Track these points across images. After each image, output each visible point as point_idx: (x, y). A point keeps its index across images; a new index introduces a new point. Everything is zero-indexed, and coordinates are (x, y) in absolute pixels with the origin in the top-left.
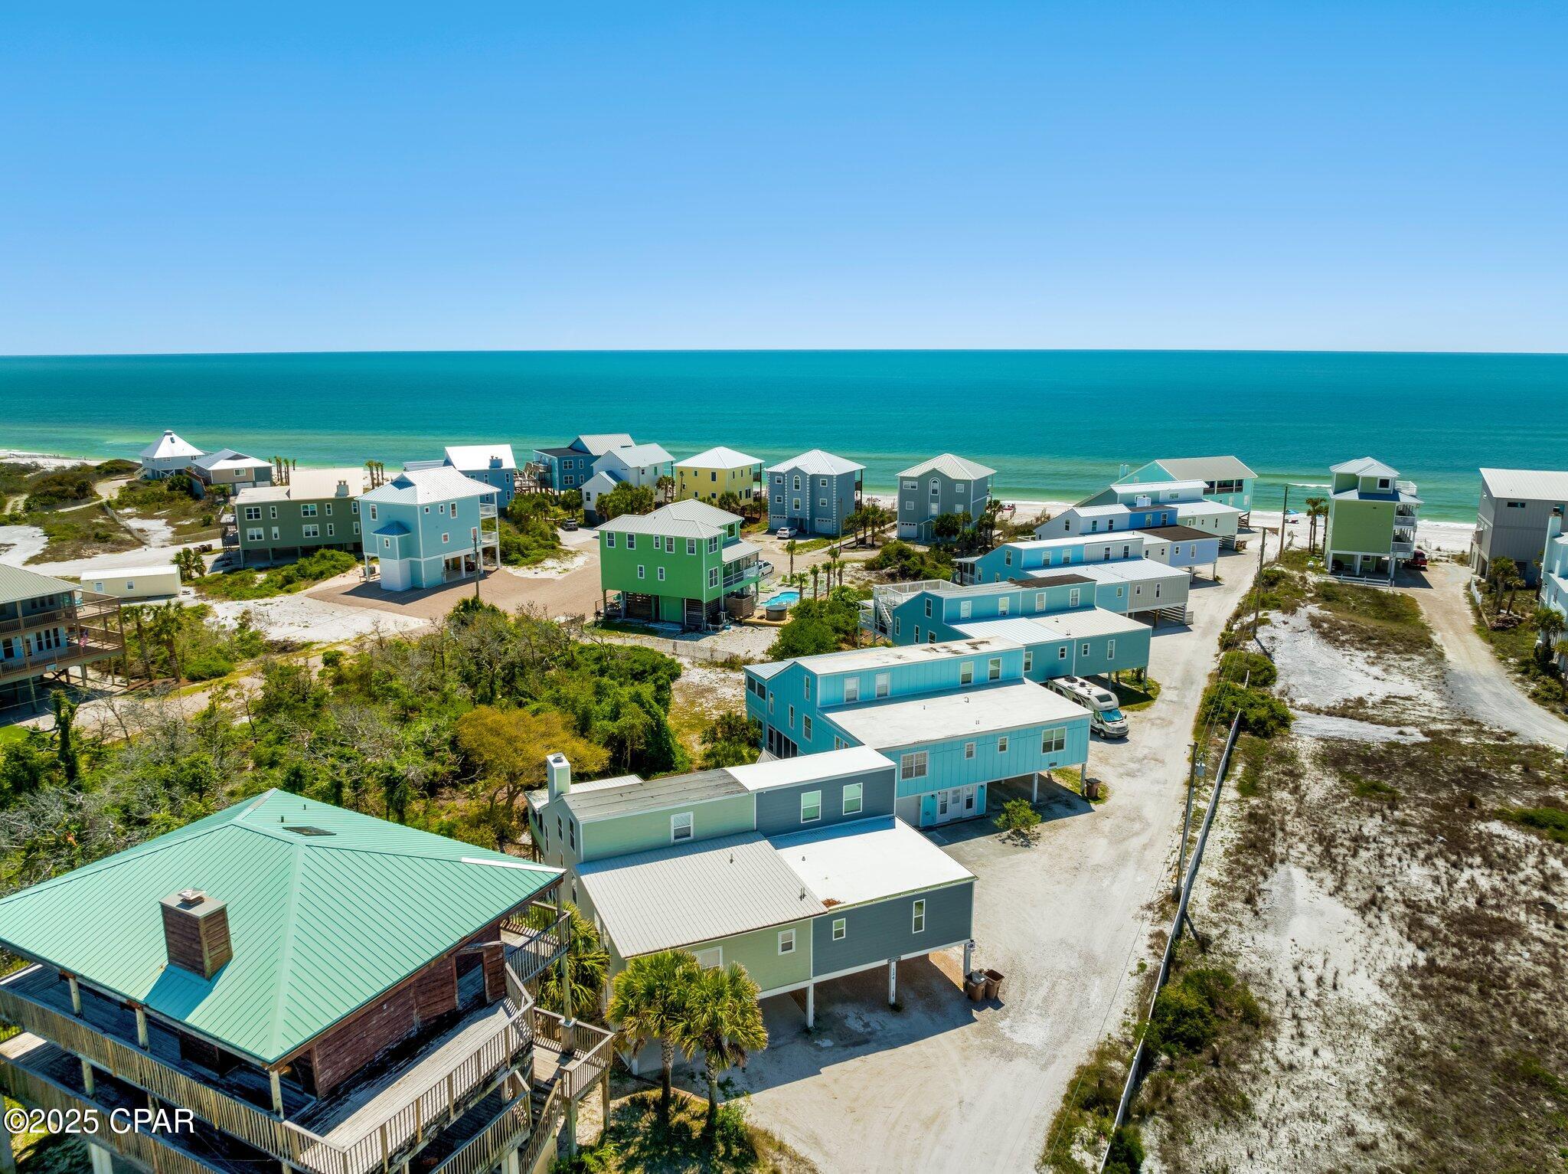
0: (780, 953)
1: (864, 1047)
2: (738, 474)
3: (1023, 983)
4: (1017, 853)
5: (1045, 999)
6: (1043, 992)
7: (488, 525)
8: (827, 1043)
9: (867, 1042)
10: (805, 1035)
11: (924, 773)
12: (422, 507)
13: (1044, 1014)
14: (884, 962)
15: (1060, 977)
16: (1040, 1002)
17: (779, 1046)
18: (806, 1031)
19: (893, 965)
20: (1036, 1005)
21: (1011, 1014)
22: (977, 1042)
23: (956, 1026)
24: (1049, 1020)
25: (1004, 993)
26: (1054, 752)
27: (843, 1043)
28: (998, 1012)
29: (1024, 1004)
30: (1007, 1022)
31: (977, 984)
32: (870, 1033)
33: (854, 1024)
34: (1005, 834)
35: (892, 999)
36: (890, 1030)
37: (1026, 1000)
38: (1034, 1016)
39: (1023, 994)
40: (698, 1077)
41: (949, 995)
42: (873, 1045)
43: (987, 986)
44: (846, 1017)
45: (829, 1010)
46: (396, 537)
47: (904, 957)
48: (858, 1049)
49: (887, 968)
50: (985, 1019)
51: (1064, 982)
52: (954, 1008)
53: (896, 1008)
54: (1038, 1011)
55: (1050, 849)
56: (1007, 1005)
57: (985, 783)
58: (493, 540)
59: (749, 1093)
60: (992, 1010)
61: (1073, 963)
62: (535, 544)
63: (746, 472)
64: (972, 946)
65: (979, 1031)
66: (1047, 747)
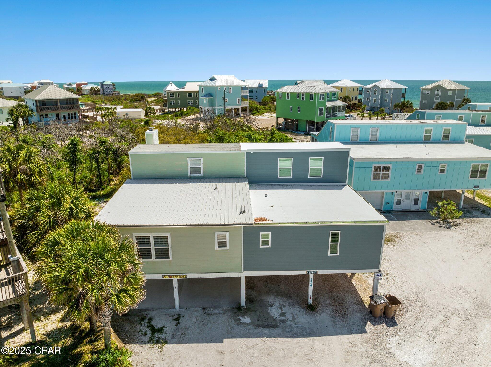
0: (217, 248)
1: (272, 330)
2: (352, 90)
3: (420, 313)
4: (441, 231)
5: (436, 328)
6: (435, 322)
7: (245, 98)
8: (247, 320)
9: (275, 327)
10: (236, 311)
11: (387, 179)
12: (217, 87)
13: (432, 340)
14: (304, 272)
15: (453, 314)
16: (430, 330)
17: (213, 314)
18: (239, 308)
19: (311, 276)
20: (426, 331)
21: (402, 334)
22: (363, 350)
23: (351, 333)
24: (435, 347)
25: (401, 316)
26: (478, 179)
27: (257, 323)
28: (391, 329)
29: (416, 329)
30: (396, 339)
31: (377, 304)
32: (282, 321)
33: (274, 312)
34: (435, 221)
35: (310, 301)
36: (298, 322)
37: (419, 325)
38: (422, 340)
39: (418, 319)
40: (146, 320)
41: (356, 307)
42: (278, 330)
43: (386, 307)
44: (272, 305)
45: (263, 298)
46: (207, 98)
47: (320, 272)
48: (266, 331)
49: (307, 276)
50: (378, 332)
51: (456, 318)
52: (355, 318)
53: (311, 308)
54: (427, 337)
55: (465, 232)
56: (401, 325)
57: (428, 191)
58: (246, 104)
59: (166, 342)
60: (386, 327)
61: (467, 306)
62: (264, 108)
63: (356, 90)
64: (380, 275)
65: (368, 340)
66: (474, 175)
